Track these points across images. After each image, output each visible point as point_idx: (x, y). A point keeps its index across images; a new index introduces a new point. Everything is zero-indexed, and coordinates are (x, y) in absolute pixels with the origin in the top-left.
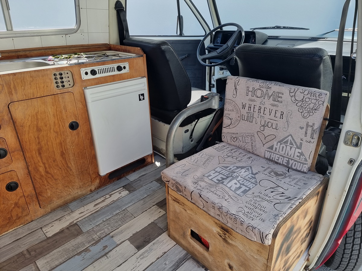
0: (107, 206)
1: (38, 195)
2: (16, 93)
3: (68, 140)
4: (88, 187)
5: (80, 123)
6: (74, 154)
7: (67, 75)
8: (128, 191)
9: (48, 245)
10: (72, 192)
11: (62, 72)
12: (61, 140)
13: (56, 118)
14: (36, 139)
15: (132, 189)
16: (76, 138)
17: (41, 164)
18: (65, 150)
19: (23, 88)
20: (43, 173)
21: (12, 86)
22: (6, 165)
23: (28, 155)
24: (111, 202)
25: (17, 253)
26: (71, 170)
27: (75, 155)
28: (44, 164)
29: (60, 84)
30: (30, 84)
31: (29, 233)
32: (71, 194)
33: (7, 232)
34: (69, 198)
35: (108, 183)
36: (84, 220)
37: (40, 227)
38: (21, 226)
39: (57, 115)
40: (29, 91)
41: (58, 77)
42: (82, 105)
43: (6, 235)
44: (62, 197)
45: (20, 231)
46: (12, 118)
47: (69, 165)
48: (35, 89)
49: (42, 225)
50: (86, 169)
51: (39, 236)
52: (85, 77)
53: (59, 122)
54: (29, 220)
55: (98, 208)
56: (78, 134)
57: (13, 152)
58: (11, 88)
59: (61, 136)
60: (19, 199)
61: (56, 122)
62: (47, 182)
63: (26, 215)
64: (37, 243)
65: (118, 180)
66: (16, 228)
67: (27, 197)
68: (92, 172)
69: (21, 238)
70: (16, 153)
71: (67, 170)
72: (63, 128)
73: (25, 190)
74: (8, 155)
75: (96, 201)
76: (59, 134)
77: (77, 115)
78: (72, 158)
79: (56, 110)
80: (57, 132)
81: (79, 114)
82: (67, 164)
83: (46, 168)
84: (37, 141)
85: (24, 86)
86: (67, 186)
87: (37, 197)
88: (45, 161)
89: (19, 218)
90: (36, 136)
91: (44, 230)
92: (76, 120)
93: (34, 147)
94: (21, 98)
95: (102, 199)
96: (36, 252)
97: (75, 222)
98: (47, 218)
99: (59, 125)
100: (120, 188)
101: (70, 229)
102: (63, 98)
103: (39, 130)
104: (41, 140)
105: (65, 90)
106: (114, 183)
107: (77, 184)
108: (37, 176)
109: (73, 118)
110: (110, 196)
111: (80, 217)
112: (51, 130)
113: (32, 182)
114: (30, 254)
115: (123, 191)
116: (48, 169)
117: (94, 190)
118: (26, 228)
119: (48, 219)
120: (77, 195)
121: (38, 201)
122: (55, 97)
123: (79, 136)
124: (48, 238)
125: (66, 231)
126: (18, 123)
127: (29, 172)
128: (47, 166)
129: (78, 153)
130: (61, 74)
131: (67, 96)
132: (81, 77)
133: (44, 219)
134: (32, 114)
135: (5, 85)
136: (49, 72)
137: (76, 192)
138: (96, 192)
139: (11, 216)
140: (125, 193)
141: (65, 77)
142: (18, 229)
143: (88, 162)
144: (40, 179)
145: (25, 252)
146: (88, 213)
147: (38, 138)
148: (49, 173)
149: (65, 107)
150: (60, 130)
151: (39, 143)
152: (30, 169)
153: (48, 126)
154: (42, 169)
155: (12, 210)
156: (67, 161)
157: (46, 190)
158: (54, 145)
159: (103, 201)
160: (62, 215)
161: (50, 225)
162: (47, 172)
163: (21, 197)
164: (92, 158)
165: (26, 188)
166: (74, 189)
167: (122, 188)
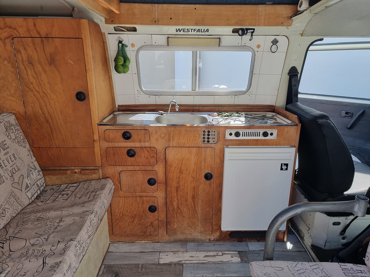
0: (214, 263)
1: (168, 223)
2: (173, 141)
3: (201, 187)
4: (208, 235)
5: (215, 175)
6: (203, 200)
7: (213, 133)
8: (241, 259)
9: (156, 270)
10: (193, 233)
11: (211, 130)
12: (195, 186)
13: (196, 166)
14: (178, 178)
15: (245, 259)
16: (207, 187)
17: (176, 200)
18: (196, 195)
19: (178, 138)
20: (175, 207)
21: (171, 136)
22: (153, 191)
23: (169, 189)
24: (220, 261)
25: (136, 262)
26: (197, 214)
27: (203, 202)
28: (178, 200)
29: (206, 140)
30: (184, 136)
31: (151, 252)
32: (192, 234)
33: (140, 242)
34: (189, 237)
35: (227, 240)
36: (190, 265)
37: (160, 251)
38: (150, 242)
39: (197, 164)
40: (182, 141)
41: (206, 133)
42: (220, 160)
43: (139, 244)
44: (184, 234)
45: (148, 245)
46: (165, 159)
47: (196, 208)
48: (187, 141)
49: (162, 250)
50: (210, 218)
51: (155, 258)
52: (228, 137)
53: (198, 170)
54: (157, 240)
55: (206, 260)
56: (210, 184)
57: (160, 183)
58: (170, 137)
59: (196, 182)
60: (154, 221)
61: (195, 169)
62: (177, 215)
63: (156, 236)
64: (151, 263)
65: (238, 241)
66: (147, 242)
67: (160, 221)
68: (215, 223)
69: (144, 252)
70: (161, 185)
71: (194, 212)
72: (199, 176)
73: (160, 215)
74: (156, 185)
75: (209, 252)
76: (195, 180)
77: (213, 168)
78: (200, 203)
79: (198, 160)
80: (194, 178)
81: (215, 168)
82: (195, 207)
83: (178, 204)
84: (178, 181)
85: (179, 137)
86: (190, 226)
87: (166, 225)
88: (179, 198)
89: (150, 235)
90: (178, 177)
91: (161, 254)
92: (212, 172)
93: (174, 184)
94: (175, 145)
95: (215, 253)
96: (146, 270)
97: (183, 262)
98: (169, 245)
99: (197, 172)
100: (236, 251)
101: (177, 266)
102: (205, 151)
103: (181, 172)
104: (180, 181)
105: (209, 145)
106: (233, 243)
107: (199, 228)
108: (171, 208)
109: (210, 170)
110: (223, 254)
111: (188, 260)
112: (190, 175)
113: (166, 212)
114: (142, 270)
115: (236, 256)
116: (180, 206)
117: (213, 241)
118: (152, 246)
119: (169, 247)
120: (196, 237)
121: (167, 228)
122: (199, 149)
123: (210, 187)
124: (159, 264)
125: (173, 266)
126: (168, 163)
127: (166, 203)
128: (180, 203)
129: (206, 201)
130: (209, 132)
131: (209, 150)
132: (225, 137)
133: (166, 245)
134: (179, 158)
135: (167, 134)
136: (199, 129)
137: (197, 235)
138: (214, 243)
139: (146, 231)
140: (237, 259)
141: (212, 135)
142: (148, 244)
143: (213, 212)
144: (172, 211)
145: (140, 266)
146: (196, 260)
147: (179, 178)
148: (180, 209)
149: (205, 159)
150: (196, 177)
151: (178, 182)
152: (168, 200)
153: (188, 171)
154: (175, 204)
155: (147, 227)
156: (196, 205)
157: (174, 222)
158: (189, 188)
159: (214, 256)
160: (179, 249)
161: (167, 253)
162: (178, 208)
163: (156, 219)
164: (218, 210)
165: (161, 214)
166: (195, 231)
167: (237, 252)
